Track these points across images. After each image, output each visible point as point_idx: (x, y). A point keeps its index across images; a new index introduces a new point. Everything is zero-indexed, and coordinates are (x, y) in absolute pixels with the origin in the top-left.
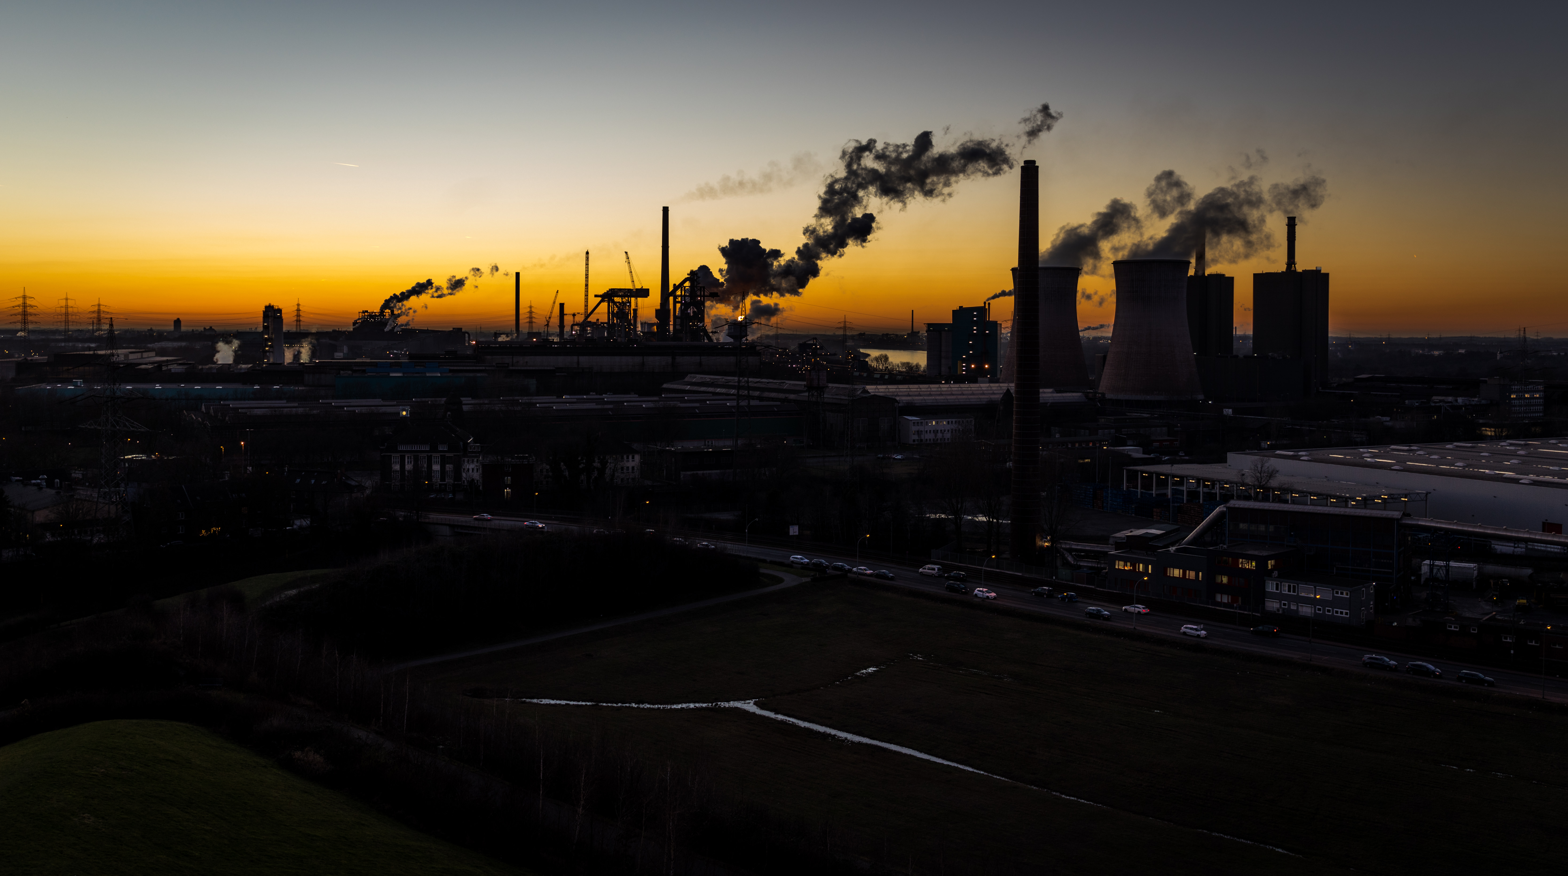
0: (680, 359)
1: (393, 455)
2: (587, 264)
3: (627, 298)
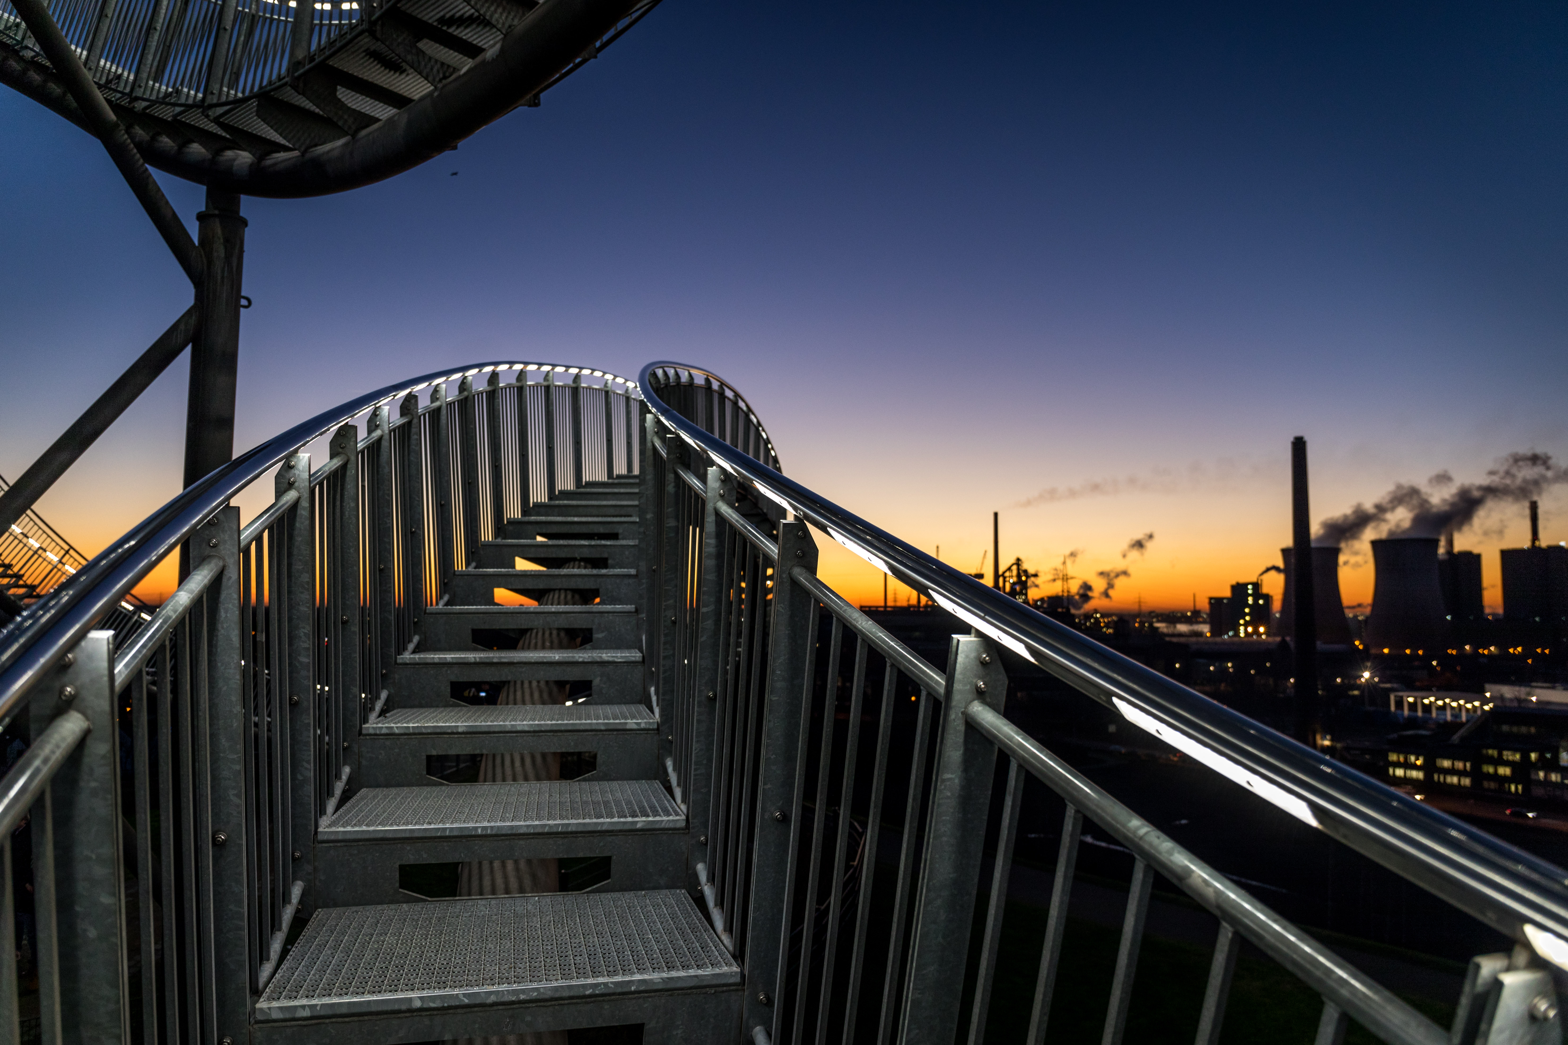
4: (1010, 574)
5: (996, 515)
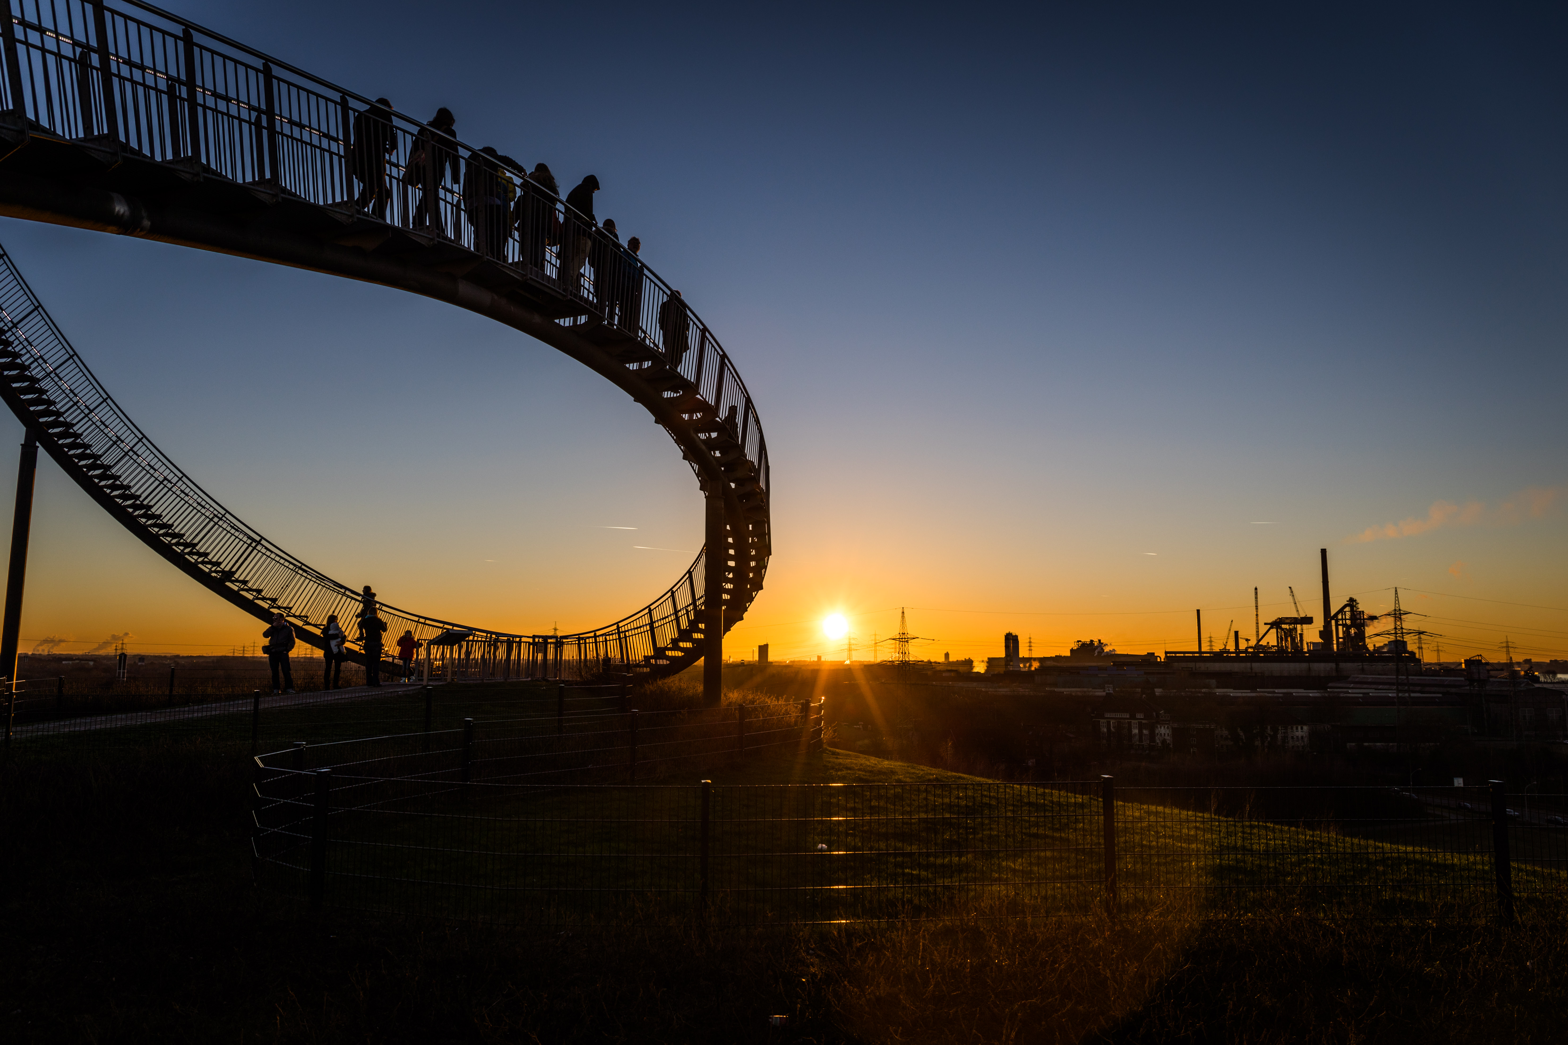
0: (1342, 665)
1: (1102, 721)
2: (1256, 598)
3: (1293, 625)
4: (1342, 617)
5: (1324, 552)
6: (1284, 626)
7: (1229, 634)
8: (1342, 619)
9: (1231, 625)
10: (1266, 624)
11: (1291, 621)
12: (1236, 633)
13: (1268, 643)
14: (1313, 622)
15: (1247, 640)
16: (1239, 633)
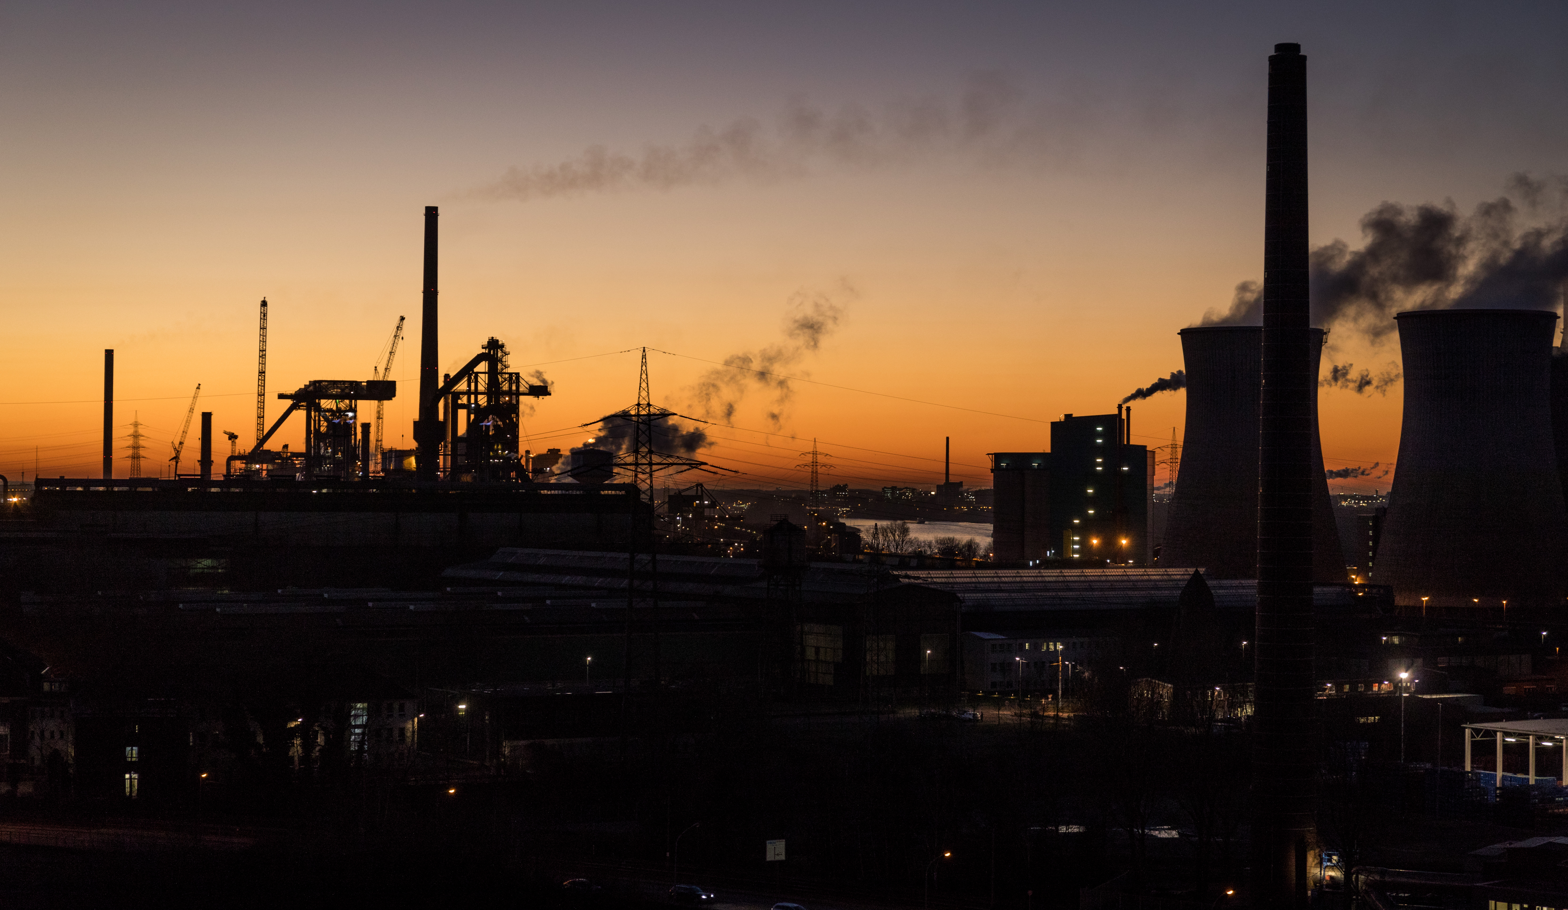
0: (476, 520)
2: (263, 328)
3: (347, 401)
4: (469, 385)
5: (431, 214)
6: (326, 404)
7: (188, 422)
8: (468, 393)
9: (195, 398)
10: (281, 396)
11: (343, 390)
12: (207, 418)
13: (286, 446)
14: (394, 396)
15: (233, 437)
16: (212, 417)
